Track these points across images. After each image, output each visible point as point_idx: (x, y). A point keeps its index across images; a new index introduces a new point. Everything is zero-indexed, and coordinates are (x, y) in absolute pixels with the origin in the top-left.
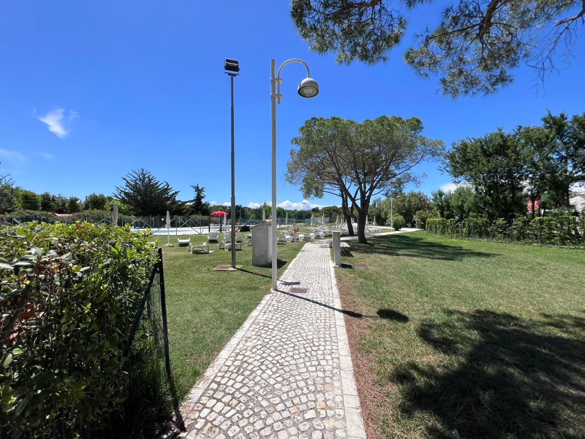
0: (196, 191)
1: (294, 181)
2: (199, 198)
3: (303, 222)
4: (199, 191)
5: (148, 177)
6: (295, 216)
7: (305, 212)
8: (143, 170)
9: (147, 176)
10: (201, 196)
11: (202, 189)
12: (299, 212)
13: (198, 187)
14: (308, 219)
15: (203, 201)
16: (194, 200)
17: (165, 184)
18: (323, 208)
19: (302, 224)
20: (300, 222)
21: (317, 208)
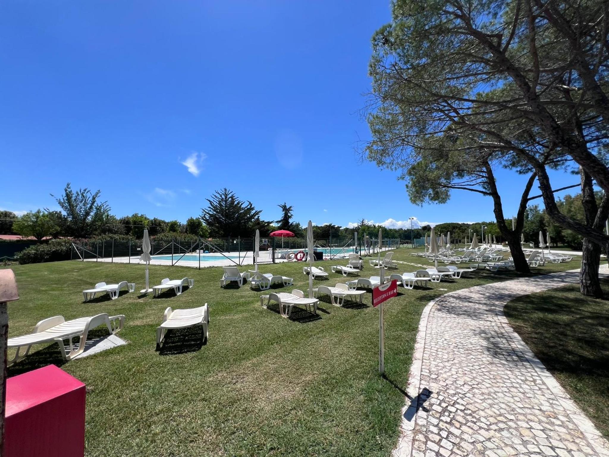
0: (283, 211)
1: (387, 160)
2: (286, 218)
3: (410, 243)
4: (286, 210)
5: (232, 197)
6: (400, 236)
7: (413, 231)
8: (226, 190)
9: (230, 195)
10: (289, 216)
11: (290, 207)
12: (405, 231)
13: (285, 206)
14: (418, 240)
15: (291, 221)
16: (282, 220)
17: (248, 203)
18: (437, 226)
19: (410, 246)
20: (407, 243)
21: (429, 226)
